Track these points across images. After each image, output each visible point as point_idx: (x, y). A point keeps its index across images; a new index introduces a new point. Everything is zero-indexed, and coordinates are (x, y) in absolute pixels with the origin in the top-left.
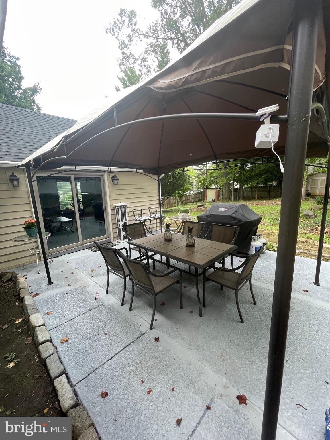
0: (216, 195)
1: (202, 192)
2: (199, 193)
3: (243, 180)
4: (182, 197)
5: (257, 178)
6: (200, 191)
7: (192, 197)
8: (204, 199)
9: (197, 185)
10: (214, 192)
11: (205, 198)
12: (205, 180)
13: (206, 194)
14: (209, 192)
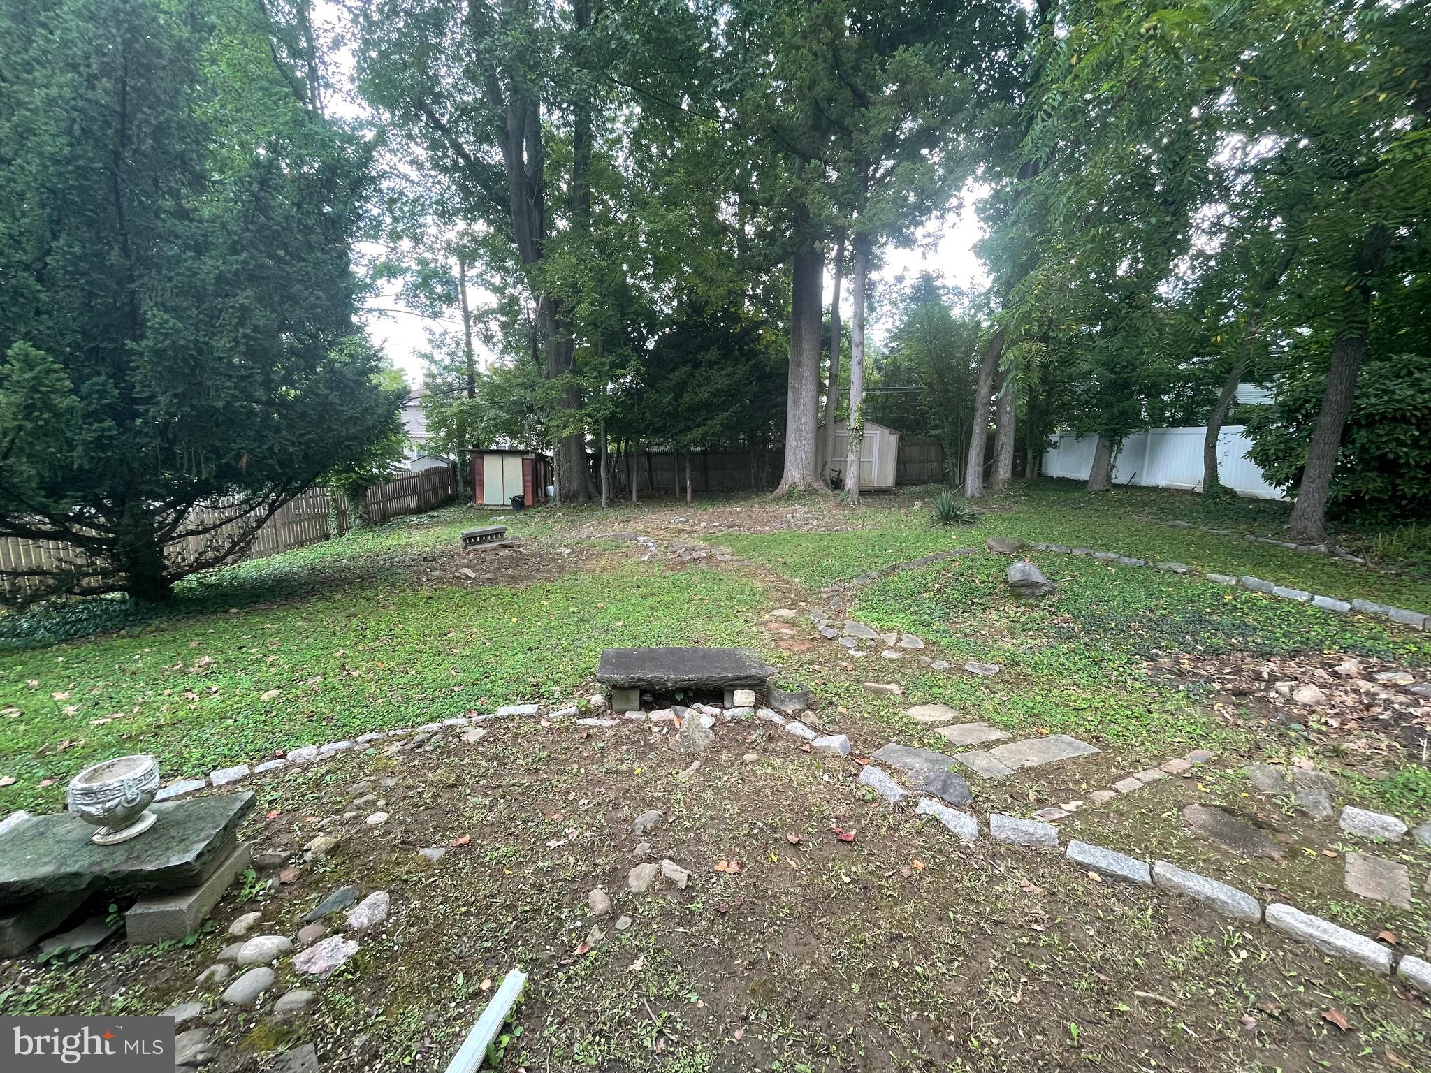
0: (524, 481)
1: (454, 464)
2: (443, 471)
3: (649, 425)
4: (366, 489)
5: (700, 419)
6: (441, 459)
7: (410, 487)
8: (472, 497)
9: (432, 434)
10: (514, 467)
11: (478, 492)
12: (469, 417)
13: (481, 475)
14: (492, 468)
